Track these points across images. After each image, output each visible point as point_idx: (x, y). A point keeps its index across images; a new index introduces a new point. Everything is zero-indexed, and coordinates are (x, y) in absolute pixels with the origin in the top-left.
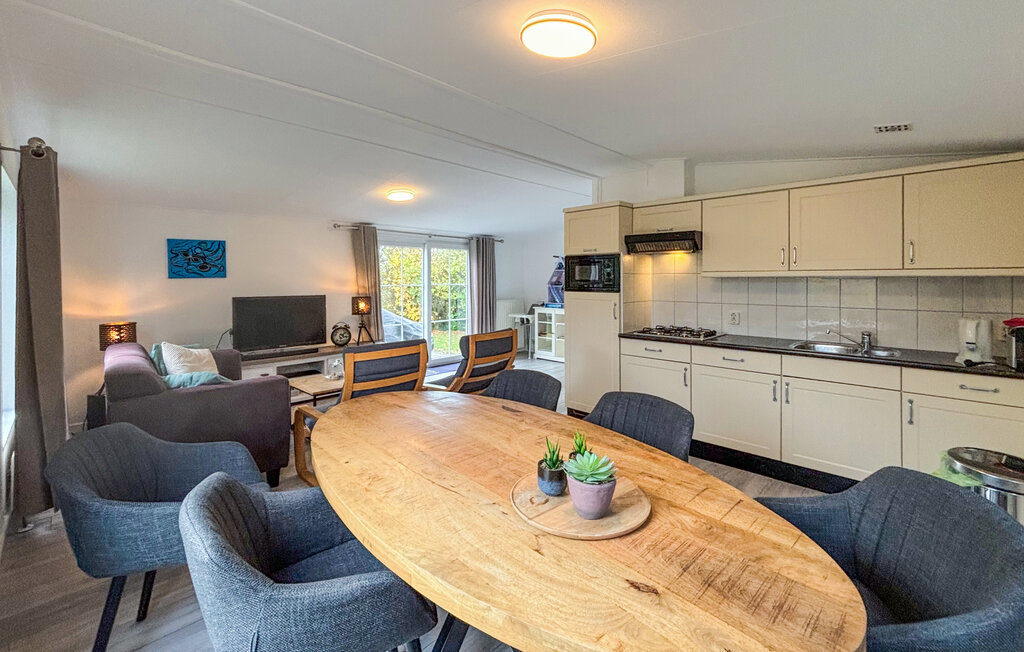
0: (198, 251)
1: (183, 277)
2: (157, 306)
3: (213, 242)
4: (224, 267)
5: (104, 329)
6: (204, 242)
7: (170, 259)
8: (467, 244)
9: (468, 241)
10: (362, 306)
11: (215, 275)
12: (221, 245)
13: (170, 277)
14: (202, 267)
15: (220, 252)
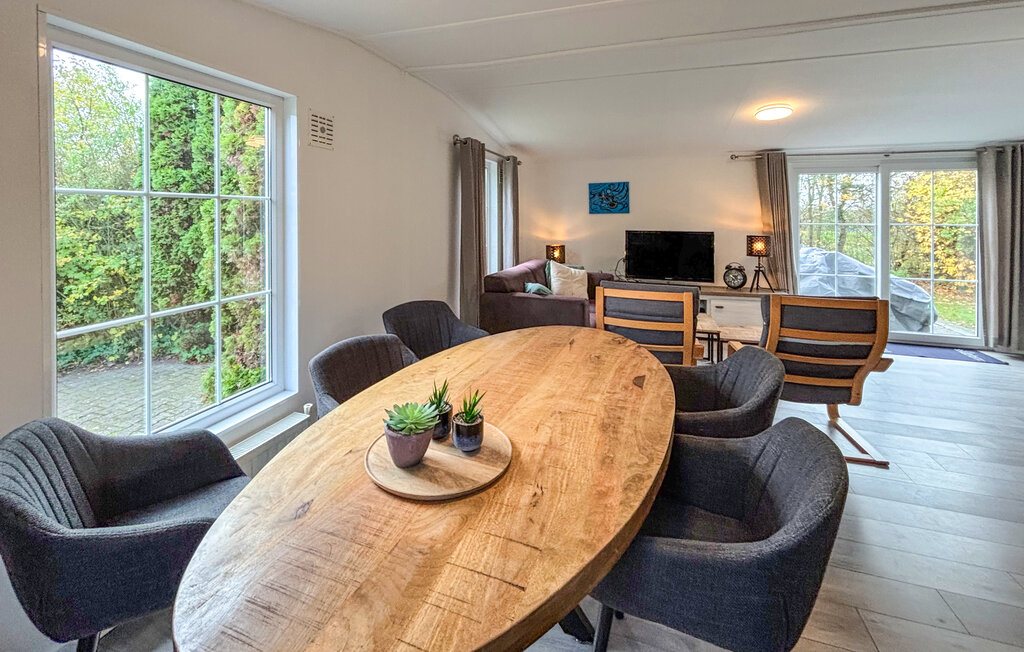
0: (609, 191)
1: (599, 213)
2: (583, 234)
3: (619, 184)
4: (628, 204)
5: (550, 249)
6: (613, 184)
7: (590, 199)
8: (972, 159)
9: (976, 156)
10: (759, 246)
11: (620, 211)
12: (625, 186)
13: (590, 213)
14: (612, 205)
15: (624, 191)
